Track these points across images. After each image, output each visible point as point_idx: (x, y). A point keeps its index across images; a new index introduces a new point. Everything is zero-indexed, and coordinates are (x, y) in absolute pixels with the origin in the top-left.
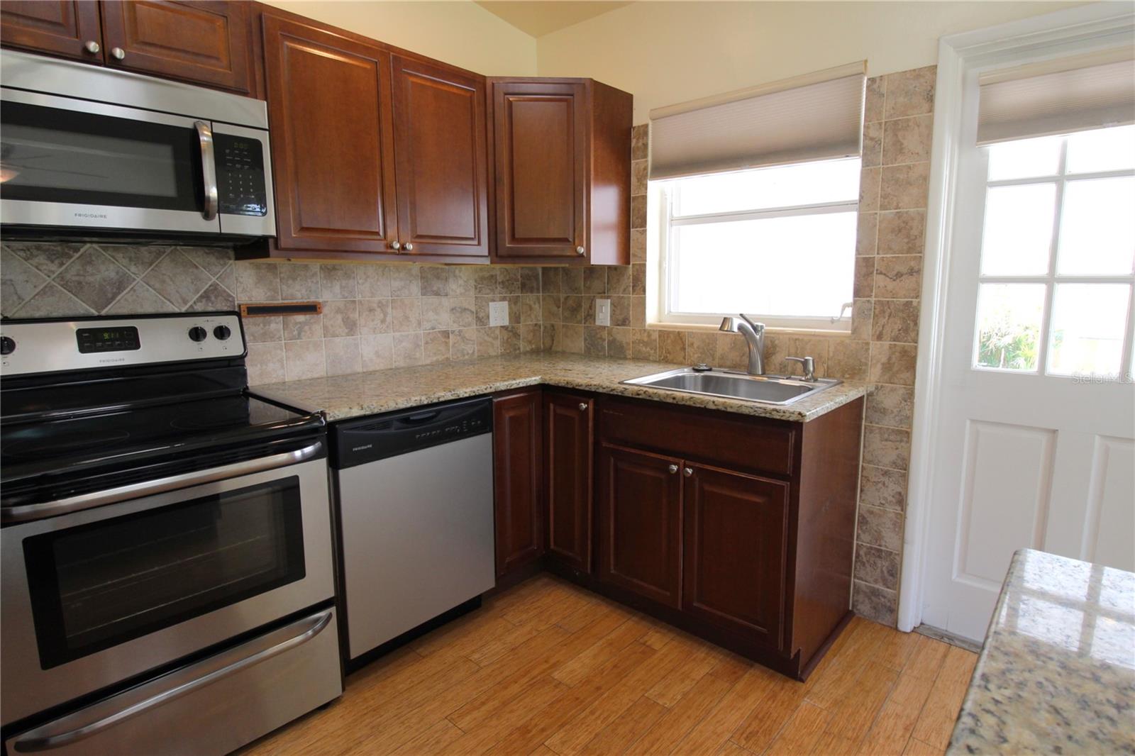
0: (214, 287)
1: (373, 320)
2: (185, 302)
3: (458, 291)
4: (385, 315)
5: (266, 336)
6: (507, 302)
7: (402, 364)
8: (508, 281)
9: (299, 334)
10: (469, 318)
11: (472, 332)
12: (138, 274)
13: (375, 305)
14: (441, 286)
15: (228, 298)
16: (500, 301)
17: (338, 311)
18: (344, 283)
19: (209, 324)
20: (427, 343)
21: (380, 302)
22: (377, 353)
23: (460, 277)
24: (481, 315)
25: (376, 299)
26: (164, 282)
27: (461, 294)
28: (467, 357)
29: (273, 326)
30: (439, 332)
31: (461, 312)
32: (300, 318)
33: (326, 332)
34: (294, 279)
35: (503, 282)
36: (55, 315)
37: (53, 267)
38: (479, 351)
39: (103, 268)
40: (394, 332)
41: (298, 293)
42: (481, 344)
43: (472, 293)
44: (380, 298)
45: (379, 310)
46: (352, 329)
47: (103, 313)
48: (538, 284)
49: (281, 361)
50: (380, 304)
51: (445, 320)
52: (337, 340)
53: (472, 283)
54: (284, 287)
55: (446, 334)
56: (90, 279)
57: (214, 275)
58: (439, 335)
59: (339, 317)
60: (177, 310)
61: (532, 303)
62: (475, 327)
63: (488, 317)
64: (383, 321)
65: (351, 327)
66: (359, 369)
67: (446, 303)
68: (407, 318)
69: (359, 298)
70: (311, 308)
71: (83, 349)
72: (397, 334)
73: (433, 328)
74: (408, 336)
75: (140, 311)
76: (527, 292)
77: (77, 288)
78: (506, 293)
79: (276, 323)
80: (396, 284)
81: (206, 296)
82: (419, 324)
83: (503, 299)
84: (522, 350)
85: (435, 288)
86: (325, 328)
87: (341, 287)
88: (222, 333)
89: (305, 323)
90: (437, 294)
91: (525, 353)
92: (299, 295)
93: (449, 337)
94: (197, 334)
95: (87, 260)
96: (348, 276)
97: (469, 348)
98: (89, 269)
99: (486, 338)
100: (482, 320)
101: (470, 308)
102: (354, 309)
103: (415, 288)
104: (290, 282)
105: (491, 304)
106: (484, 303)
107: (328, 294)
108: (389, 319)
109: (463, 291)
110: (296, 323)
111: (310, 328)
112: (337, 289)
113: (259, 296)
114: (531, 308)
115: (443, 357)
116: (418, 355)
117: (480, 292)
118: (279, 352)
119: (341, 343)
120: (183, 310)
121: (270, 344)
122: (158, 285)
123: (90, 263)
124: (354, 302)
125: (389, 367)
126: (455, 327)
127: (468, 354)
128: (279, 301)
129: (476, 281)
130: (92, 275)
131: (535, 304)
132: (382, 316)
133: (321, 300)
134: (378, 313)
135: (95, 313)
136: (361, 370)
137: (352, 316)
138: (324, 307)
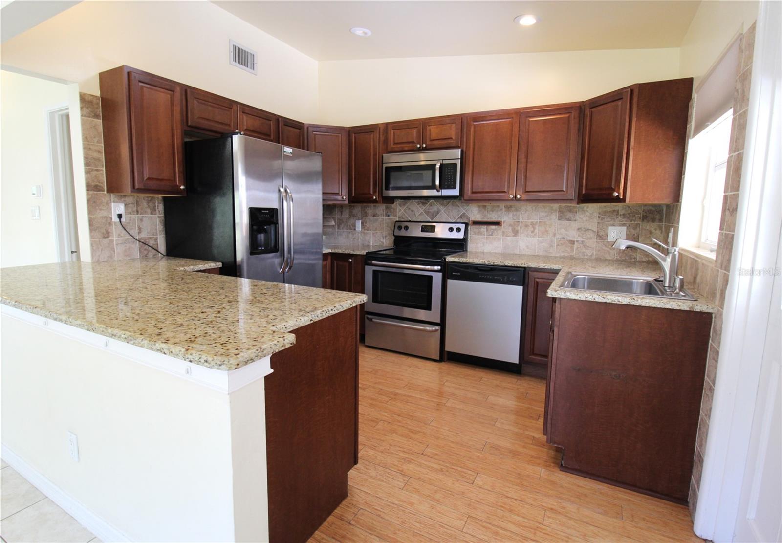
0: (464, 213)
1: (527, 231)
2: (454, 218)
3: (584, 219)
4: (534, 229)
5: (479, 233)
6: (626, 227)
7: (541, 253)
8: (629, 214)
9: (492, 234)
10: (590, 234)
11: (593, 243)
12: (443, 209)
13: (529, 224)
14: (572, 216)
15: (468, 218)
16: (620, 226)
17: (510, 225)
18: (515, 213)
19: (455, 226)
20: (558, 245)
21: (532, 222)
22: (527, 247)
23: (587, 211)
24: (601, 233)
25: (530, 221)
26: (449, 212)
27: (586, 220)
28: (586, 257)
29: (482, 229)
30: (567, 240)
31: (585, 231)
32: (493, 227)
33: (504, 233)
34: (493, 211)
35: (623, 214)
36: (422, 221)
37: (423, 207)
38: (596, 254)
39: (434, 207)
40: (538, 237)
41: (493, 217)
42: (599, 251)
43: (596, 220)
44: (533, 221)
45: (531, 226)
46: (516, 234)
47: (433, 221)
48: (662, 216)
49: (484, 243)
50: (533, 224)
51: (573, 234)
52: (508, 238)
53: (596, 214)
54: (488, 215)
55: (572, 242)
56: (430, 210)
57: (464, 209)
58: (567, 242)
59: (510, 228)
60: (452, 221)
61: (653, 229)
62: (595, 240)
63: (607, 235)
64: (533, 232)
65: (516, 233)
66: (517, 252)
67: (575, 225)
68: (547, 231)
69: (521, 220)
70: (497, 223)
71: (422, 231)
72: (540, 239)
73: (563, 238)
74: (546, 240)
75: (442, 221)
76: (648, 222)
77: (427, 213)
78: (626, 221)
79: (483, 228)
80: (544, 214)
81: (461, 217)
82: (554, 235)
83: (623, 225)
84: (637, 260)
85: (567, 217)
86: (504, 232)
87: (513, 214)
88: (458, 230)
89: (495, 229)
90: (569, 220)
91: (641, 262)
92: (494, 218)
93: (574, 244)
94: (451, 229)
96: (517, 210)
97: (589, 252)
98: (431, 207)
99: (604, 248)
100: (601, 237)
101: (593, 229)
102: (518, 225)
103: (555, 217)
104: (491, 212)
105: (610, 227)
106: (605, 227)
107: (506, 218)
108: (536, 231)
109: (588, 219)
110: (492, 229)
111: (497, 232)
112: (511, 215)
113: (478, 218)
114: (651, 232)
115: (568, 254)
116: (551, 251)
117: (602, 220)
118: (483, 240)
119: (510, 239)
120: (454, 221)
121: (480, 236)
122: (447, 213)
123: (431, 206)
124: (519, 222)
125: (533, 254)
126: (580, 239)
127: (587, 255)
128: (486, 220)
129: (599, 214)
130: (431, 209)
131: (656, 230)
132: (532, 229)
133: (503, 220)
134: (531, 228)
135: (431, 221)
136: (518, 253)
137: (516, 228)
138: (504, 223)
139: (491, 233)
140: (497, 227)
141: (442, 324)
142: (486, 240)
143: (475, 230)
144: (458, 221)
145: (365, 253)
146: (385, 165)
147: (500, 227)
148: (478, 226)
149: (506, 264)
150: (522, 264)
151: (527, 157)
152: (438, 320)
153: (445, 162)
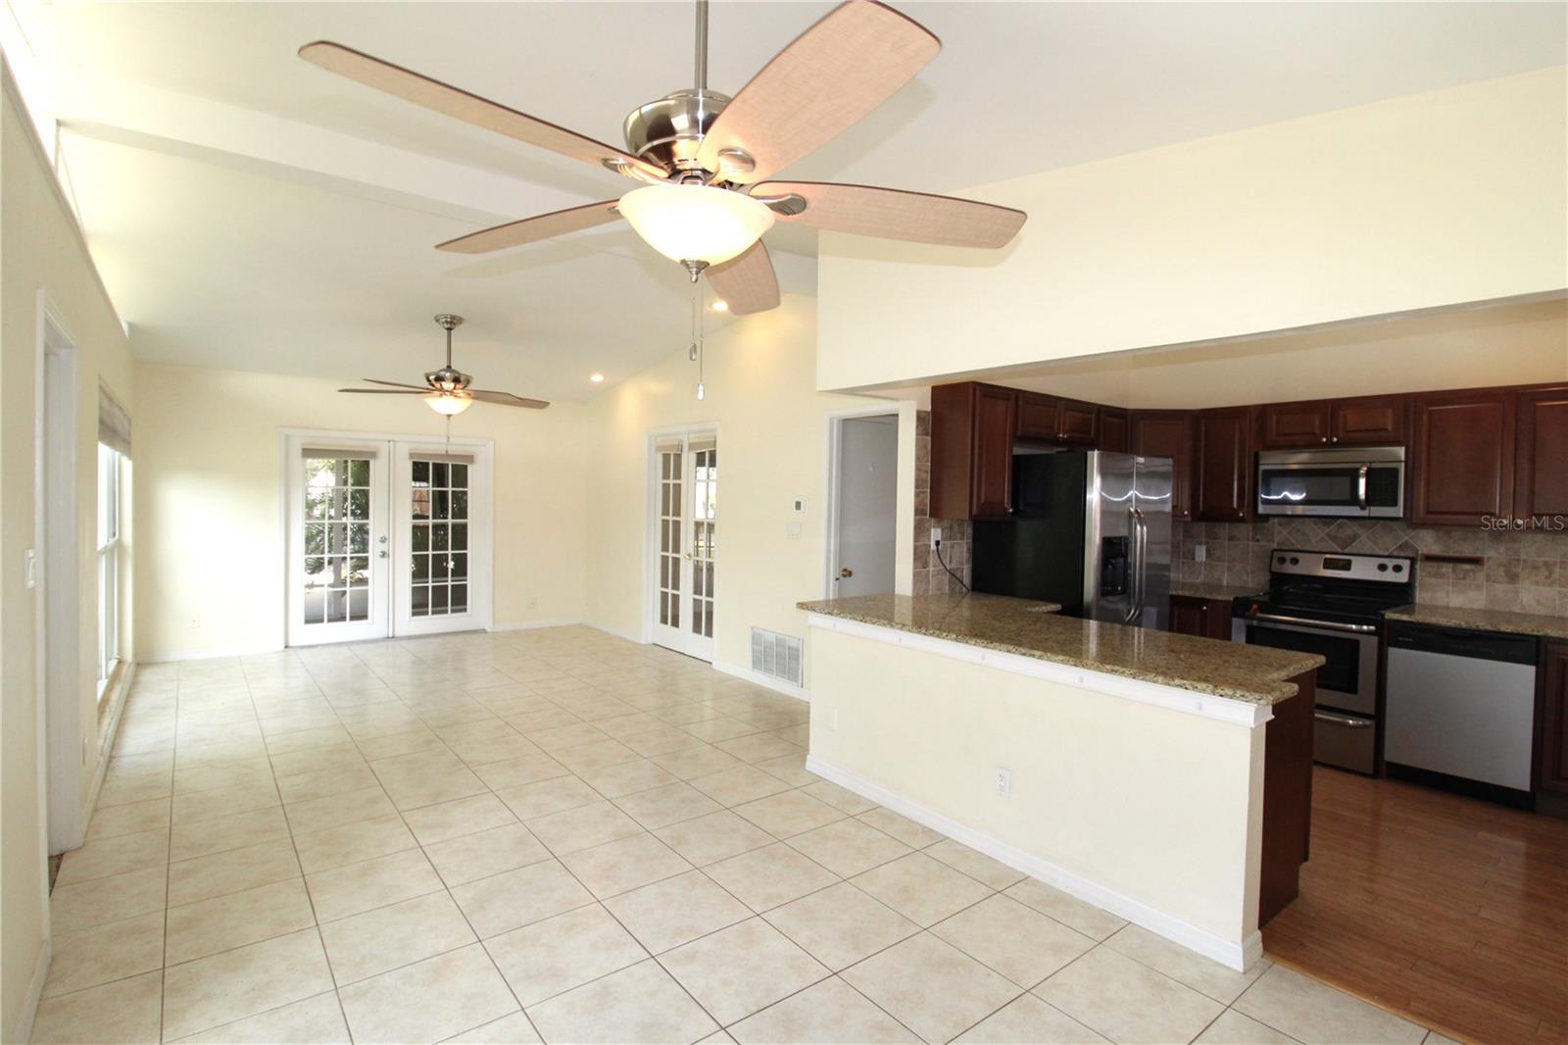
0: (1407, 542)
1: (1537, 575)
2: (1387, 550)
4: (1551, 573)
5: (1438, 575)
9: (1464, 577)
12: (1364, 535)
13: (1540, 564)
15: (1415, 550)
17: (1501, 564)
18: (1510, 545)
19: (1390, 563)
21: (1543, 562)
22: (1537, 602)
25: (1543, 559)
26: (1376, 537)
29: (1444, 570)
32: (1467, 567)
33: (1488, 578)
34: (1464, 540)
36: (1323, 550)
37: (1324, 530)
39: (1347, 531)
40: (1558, 587)
41: (1467, 550)
44: (1547, 559)
45: (1544, 568)
46: (1513, 580)
47: (1346, 551)
49: (1448, 592)
50: (1546, 564)
52: (1497, 585)
54: (1456, 546)
56: (1340, 534)
57: (1406, 535)
59: (1502, 569)
60: (1383, 554)
64: (1548, 577)
65: (1513, 578)
66: (1517, 609)
69: (1523, 557)
70: (1476, 561)
71: (1325, 567)
72: (1562, 589)
77: (1334, 539)
79: (1447, 568)
81: (1400, 547)
86: (1488, 576)
87: (1507, 549)
88: (1398, 569)
89: (1472, 570)
92: (1469, 552)
94: (1383, 568)
95: (1340, 526)
96: (1515, 542)
98: (1341, 530)
102: (1518, 565)
104: (1461, 542)
107: (1493, 553)
108: (1555, 576)
110: (1463, 569)
111: (1475, 574)
112: (1502, 549)
113: (1436, 549)
118: (1446, 586)
119: (1501, 589)
120: (1387, 553)
121: (1440, 581)
122: (1373, 539)
123: (1342, 527)
124: (1518, 559)
125: (1550, 615)
128: (1451, 554)
132: (1547, 573)
133: (1486, 556)
134: (1544, 572)
135: (1340, 551)
136: (1519, 611)
137: (1514, 569)
138: (1488, 561)
139: (1461, 576)
140: (1473, 567)
141: (1379, 716)
142: (1453, 586)
143: (1429, 569)
144: (1395, 554)
145: (1232, 599)
146: (1262, 468)
147: (1480, 567)
148: (1435, 564)
149: (1502, 629)
150: (1533, 631)
151: (1533, 460)
152: (1371, 711)
153: (1374, 466)
